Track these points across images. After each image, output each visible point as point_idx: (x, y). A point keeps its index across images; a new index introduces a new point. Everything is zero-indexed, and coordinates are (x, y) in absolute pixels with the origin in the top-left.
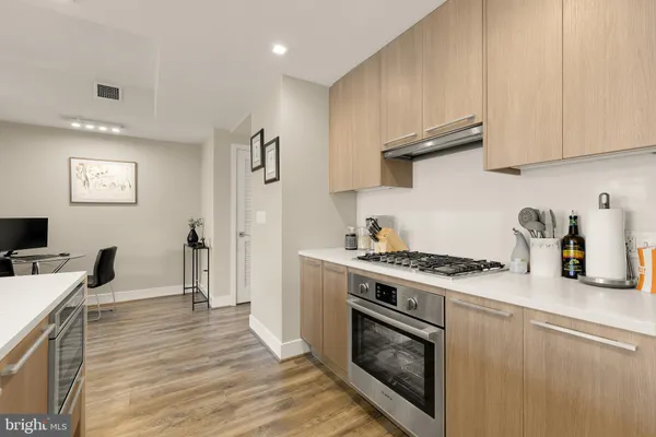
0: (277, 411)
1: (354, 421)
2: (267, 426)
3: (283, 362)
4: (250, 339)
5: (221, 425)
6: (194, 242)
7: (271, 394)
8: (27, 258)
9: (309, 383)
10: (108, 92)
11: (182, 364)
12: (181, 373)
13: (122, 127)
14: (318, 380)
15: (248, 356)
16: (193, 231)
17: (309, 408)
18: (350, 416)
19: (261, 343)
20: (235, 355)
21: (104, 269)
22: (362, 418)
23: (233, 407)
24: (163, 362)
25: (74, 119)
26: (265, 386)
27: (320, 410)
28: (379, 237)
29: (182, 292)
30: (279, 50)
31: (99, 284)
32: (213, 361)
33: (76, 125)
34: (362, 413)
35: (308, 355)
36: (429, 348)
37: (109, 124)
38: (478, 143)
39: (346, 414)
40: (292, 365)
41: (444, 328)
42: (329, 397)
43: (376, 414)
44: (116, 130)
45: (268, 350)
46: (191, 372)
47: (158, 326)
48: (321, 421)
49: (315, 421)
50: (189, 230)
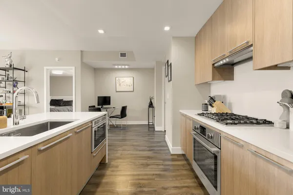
0: (162, 171)
1: (191, 184)
2: (156, 174)
3: (172, 155)
4: (164, 144)
5: (142, 169)
6: (151, 105)
7: (162, 165)
8: (105, 108)
9: (178, 165)
10: (123, 55)
11: (138, 147)
12: (137, 150)
13: (128, 65)
14: (183, 165)
15: (161, 150)
16: (151, 101)
17: (174, 174)
18: (190, 182)
19: (167, 146)
20: (156, 149)
21: (123, 113)
22: (195, 185)
23: (148, 165)
24: (133, 145)
25: (115, 65)
26: (162, 161)
27: (178, 176)
28: (213, 105)
29: (148, 124)
30: (167, 28)
31: (122, 118)
32: (148, 149)
33: (116, 67)
34: (196, 183)
35: (184, 155)
36: (216, 157)
37: (125, 65)
38: (250, 59)
39: (189, 181)
40: (176, 157)
41: (220, 149)
42: (185, 172)
43: (201, 186)
44: (127, 67)
45: (169, 150)
46: (140, 150)
47: (136, 134)
48: (177, 180)
49: (174, 179)
50: (149, 100)
